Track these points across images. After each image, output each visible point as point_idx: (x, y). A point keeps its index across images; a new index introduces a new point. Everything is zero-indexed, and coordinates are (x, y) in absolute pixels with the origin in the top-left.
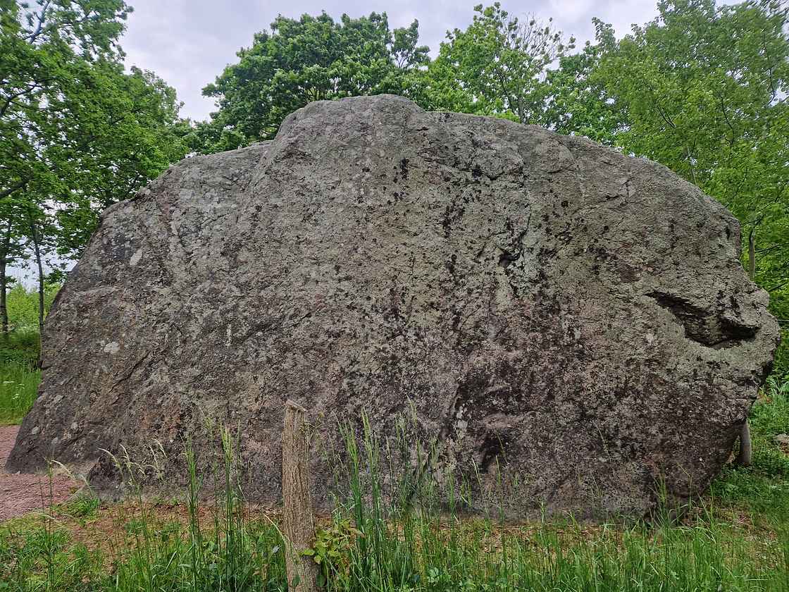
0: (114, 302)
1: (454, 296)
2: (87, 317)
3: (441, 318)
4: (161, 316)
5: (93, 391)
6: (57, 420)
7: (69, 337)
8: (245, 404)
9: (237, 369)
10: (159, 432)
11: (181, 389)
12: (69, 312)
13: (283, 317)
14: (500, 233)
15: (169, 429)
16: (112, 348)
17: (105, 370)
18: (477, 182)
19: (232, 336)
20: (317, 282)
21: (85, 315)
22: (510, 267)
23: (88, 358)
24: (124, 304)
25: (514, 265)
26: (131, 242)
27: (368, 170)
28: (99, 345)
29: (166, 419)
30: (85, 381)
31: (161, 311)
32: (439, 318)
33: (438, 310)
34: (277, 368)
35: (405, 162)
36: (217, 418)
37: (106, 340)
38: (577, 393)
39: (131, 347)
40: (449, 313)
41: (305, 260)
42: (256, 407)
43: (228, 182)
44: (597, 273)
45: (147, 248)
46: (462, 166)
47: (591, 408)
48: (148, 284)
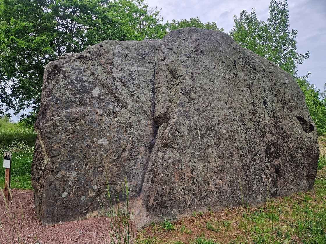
0: (93, 117)
1: (256, 116)
2: (78, 125)
3: (254, 124)
4: (128, 124)
5: (99, 167)
6: (80, 186)
7: (68, 137)
8: (211, 164)
9: (206, 148)
10: (184, 181)
11: (188, 160)
12: (62, 122)
13: (215, 124)
14: (263, 93)
15: (188, 179)
16: (103, 142)
17: (104, 154)
18: (255, 73)
19: (200, 133)
20: (222, 109)
21: (77, 124)
22: (266, 106)
23: (88, 148)
24: (101, 118)
25: (267, 105)
26: (89, 83)
27: (224, 62)
28: (93, 140)
29: (186, 175)
30: (91, 162)
31: (126, 121)
32: (253, 125)
33: (253, 121)
34: (219, 147)
35: (235, 61)
36: (204, 171)
37: (96, 138)
38: (289, 150)
39: (116, 141)
40: (256, 122)
41: (215, 99)
42: (215, 165)
43: (140, 57)
44: (284, 109)
45: (101, 87)
46: (251, 66)
47: (293, 154)
48: (111, 107)
